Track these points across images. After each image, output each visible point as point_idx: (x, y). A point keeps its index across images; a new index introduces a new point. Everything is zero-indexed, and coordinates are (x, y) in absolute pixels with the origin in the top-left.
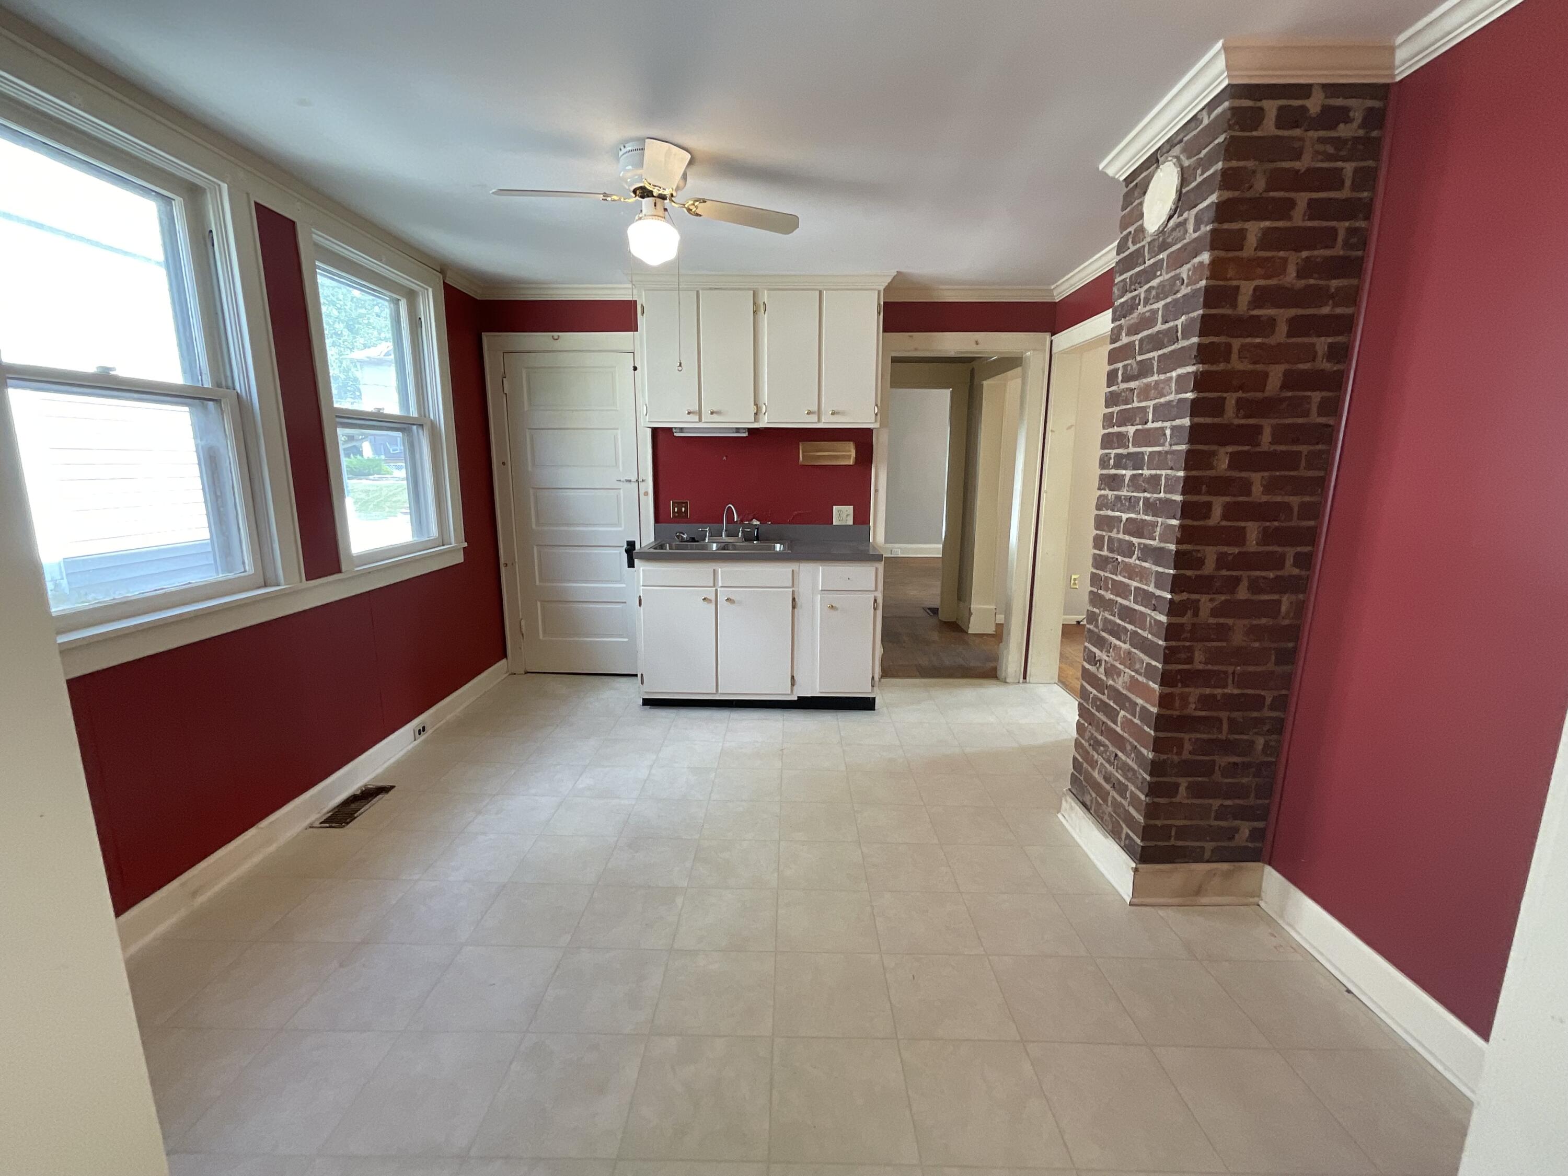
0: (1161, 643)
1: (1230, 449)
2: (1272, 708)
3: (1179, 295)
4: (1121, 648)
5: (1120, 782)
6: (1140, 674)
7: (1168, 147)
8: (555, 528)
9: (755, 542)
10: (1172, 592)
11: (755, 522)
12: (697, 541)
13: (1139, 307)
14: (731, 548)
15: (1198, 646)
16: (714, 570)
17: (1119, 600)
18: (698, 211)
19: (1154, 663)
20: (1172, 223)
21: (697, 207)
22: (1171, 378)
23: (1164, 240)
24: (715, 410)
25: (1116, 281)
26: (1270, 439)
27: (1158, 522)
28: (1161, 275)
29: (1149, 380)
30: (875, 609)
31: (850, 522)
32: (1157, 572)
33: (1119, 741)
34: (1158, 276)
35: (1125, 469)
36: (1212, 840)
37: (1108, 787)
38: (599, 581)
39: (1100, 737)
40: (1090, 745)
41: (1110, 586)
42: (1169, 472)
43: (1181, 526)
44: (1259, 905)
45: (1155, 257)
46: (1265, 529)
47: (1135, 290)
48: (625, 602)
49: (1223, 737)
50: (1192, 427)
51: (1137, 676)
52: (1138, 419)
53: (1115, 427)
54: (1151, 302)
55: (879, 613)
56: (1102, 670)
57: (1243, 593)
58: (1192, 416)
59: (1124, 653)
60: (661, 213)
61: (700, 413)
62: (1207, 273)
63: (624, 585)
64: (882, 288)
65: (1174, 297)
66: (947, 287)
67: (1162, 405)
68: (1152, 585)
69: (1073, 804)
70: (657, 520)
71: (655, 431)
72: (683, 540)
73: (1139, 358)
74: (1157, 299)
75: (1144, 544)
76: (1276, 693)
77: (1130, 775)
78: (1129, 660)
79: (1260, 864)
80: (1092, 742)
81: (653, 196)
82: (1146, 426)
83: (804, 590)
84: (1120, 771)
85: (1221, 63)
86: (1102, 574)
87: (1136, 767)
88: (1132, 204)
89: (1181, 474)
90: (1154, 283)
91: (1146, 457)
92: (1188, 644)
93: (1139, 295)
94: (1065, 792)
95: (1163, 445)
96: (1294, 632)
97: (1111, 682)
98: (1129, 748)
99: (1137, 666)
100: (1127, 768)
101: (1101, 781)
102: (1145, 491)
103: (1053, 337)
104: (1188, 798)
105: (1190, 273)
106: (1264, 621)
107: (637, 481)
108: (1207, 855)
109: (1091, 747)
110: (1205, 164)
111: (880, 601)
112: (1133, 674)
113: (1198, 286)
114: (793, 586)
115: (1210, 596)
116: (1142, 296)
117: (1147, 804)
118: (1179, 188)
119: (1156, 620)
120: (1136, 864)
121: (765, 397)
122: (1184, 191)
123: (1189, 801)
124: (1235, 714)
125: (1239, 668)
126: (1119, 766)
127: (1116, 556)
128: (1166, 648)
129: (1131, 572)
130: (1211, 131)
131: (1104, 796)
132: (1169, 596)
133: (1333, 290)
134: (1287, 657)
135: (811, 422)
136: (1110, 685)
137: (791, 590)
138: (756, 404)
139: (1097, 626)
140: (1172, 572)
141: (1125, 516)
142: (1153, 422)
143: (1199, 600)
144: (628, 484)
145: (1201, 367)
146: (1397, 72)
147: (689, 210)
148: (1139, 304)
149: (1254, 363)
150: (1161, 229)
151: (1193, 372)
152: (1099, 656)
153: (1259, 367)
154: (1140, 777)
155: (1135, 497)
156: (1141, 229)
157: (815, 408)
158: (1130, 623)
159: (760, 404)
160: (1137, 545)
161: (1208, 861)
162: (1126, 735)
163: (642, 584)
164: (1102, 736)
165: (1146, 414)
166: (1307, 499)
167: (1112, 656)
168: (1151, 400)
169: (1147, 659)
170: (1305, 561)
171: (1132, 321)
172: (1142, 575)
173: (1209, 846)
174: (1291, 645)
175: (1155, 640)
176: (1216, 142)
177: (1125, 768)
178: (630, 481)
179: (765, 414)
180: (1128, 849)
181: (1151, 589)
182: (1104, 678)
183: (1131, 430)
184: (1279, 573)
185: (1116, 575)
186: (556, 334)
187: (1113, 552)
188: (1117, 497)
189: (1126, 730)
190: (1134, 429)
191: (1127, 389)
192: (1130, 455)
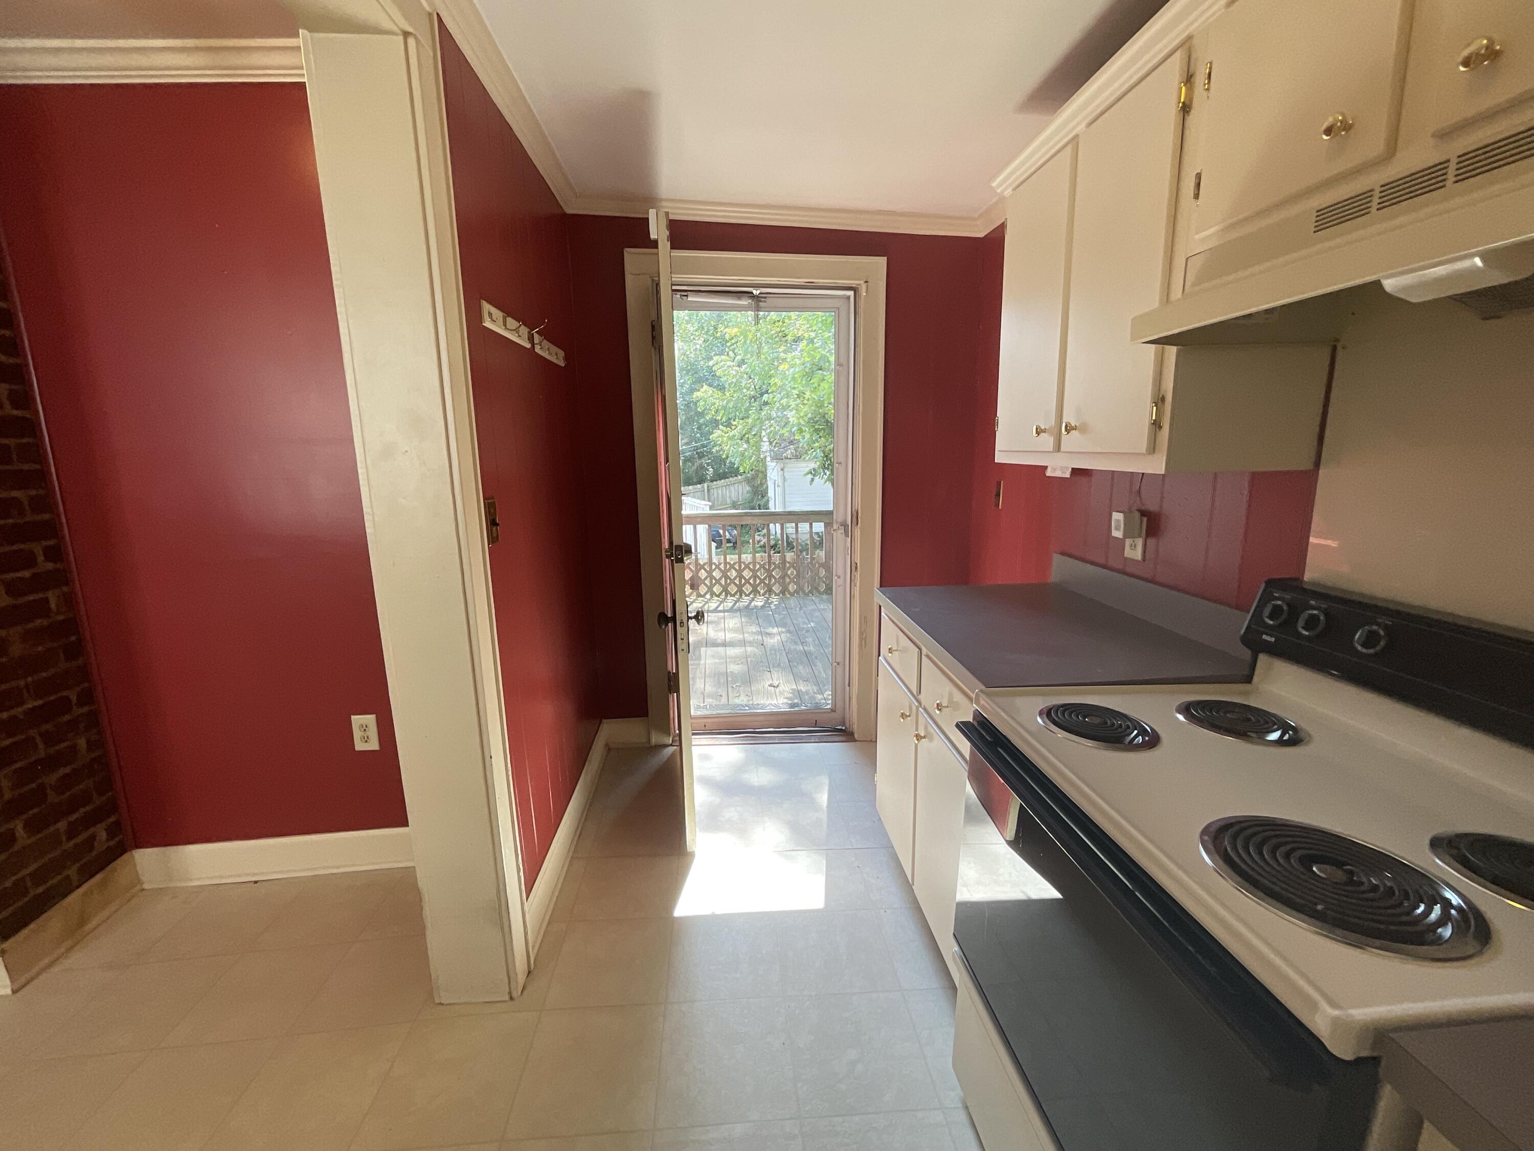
2: (80, 704)
44: (143, 889)
49: (42, 754)
76: (78, 689)
79: (127, 854)
104: (29, 837)
106: (38, 622)
108: (75, 878)
123: (33, 839)
124: (48, 727)
125: (30, 679)
134: (76, 650)
161: (78, 887)
166: (33, 492)
170: (55, 554)
173: (72, 872)
174: (74, 638)
184: (35, 570)
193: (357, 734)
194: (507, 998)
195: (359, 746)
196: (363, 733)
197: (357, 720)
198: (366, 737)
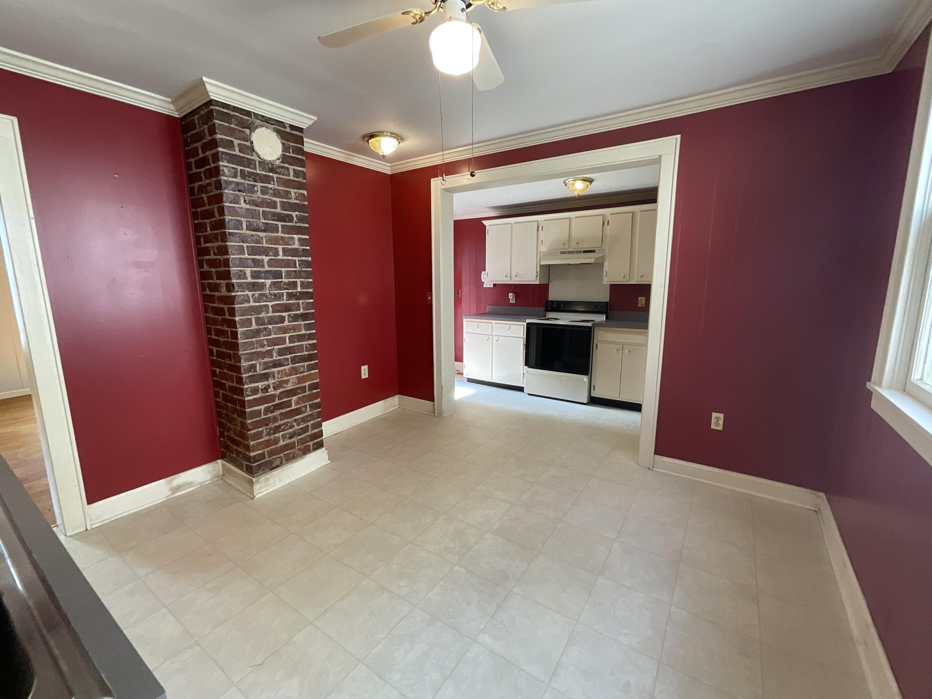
0: (316, 351)
3: (291, 201)
4: (285, 370)
6: (304, 372)
7: (263, 120)
10: (316, 329)
13: (257, 193)
17: (276, 347)
19: (313, 362)
20: (278, 163)
22: (294, 238)
23: (273, 168)
25: (222, 163)
27: (300, 302)
28: (274, 184)
29: (276, 234)
32: (305, 324)
33: (297, 412)
34: (272, 184)
35: (265, 279)
37: (293, 440)
40: (270, 435)
41: (266, 343)
42: (302, 280)
45: (265, 172)
51: (301, 375)
52: (270, 253)
53: (247, 255)
54: (268, 195)
56: (271, 389)
59: (288, 370)
62: (307, 200)
65: (288, 201)
67: (289, 249)
68: (303, 330)
73: (263, 220)
74: (273, 195)
75: (293, 314)
78: (295, 371)
82: (277, 258)
84: (300, 424)
85: (311, 123)
86: (254, 341)
87: (310, 413)
89: (312, 280)
90: (270, 186)
91: (283, 273)
93: (256, 186)
95: (295, 268)
97: (280, 391)
98: (304, 409)
99: (300, 371)
101: (287, 441)
102: (286, 289)
105: (296, 195)
110: (294, 150)
112: (298, 375)
113: (303, 203)
116: (259, 188)
118: (282, 150)
119: (309, 344)
122: (284, 153)
127: (266, 326)
129: (284, 330)
130: (295, 138)
131: (292, 446)
136: (280, 393)
139: (256, 371)
140: (313, 321)
141: (270, 304)
142: (283, 256)
148: (257, 191)
150: (271, 161)
152: (264, 385)
155: (278, 293)
156: (251, 149)
158: (290, 354)
160: (286, 316)
162: (299, 406)
164: (280, 422)
165: (277, 252)
167: (278, 377)
168: (280, 245)
169: (307, 364)
171: (251, 198)
172: (294, 329)
175: (311, 352)
176: (299, 145)
181: (302, 332)
182: (274, 393)
183: (265, 258)
185: (270, 336)
187: (265, 324)
188: (260, 295)
189: (301, 402)
190: (268, 258)
191: (256, 235)
192: (266, 272)
195: (363, 377)
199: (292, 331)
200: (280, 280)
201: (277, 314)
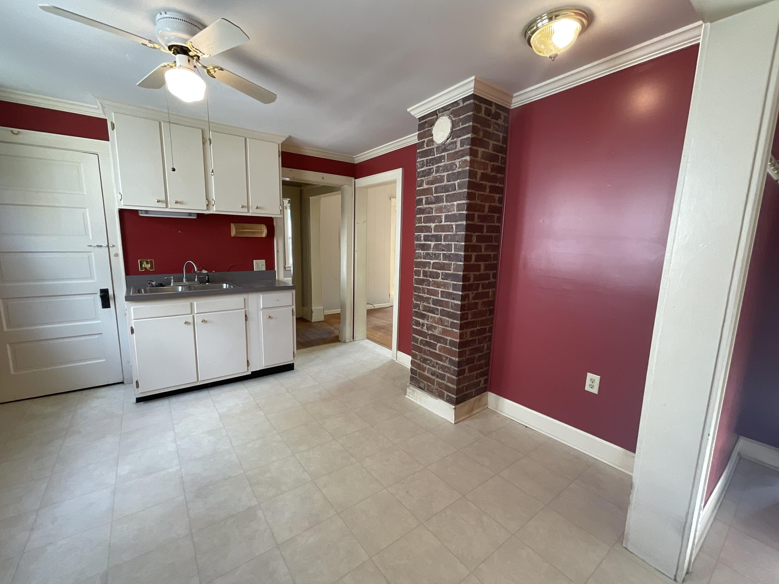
0: (458, 312)
1: (476, 234)
2: (489, 332)
3: (455, 171)
4: (435, 317)
5: (441, 374)
6: (448, 327)
7: (443, 110)
8: (21, 284)
9: (207, 284)
10: (462, 291)
11: (204, 272)
12: (165, 286)
13: (433, 174)
14: (193, 289)
15: (469, 312)
16: (191, 303)
17: (432, 297)
18: (214, 75)
19: (455, 321)
20: (448, 141)
21: (215, 71)
22: (454, 205)
23: (445, 148)
24: (179, 200)
25: (418, 161)
26: (486, 231)
27: (452, 263)
28: (444, 162)
29: (441, 204)
30: (293, 315)
31: (264, 268)
32: (453, 284)
33: (439, 357)
34: (443, 162)
35: (431, 241)
36: (475, 388)
37: (434, 377)
38: (72, 321)
39: (426, 357)
40: (421, 361)
41: (426, 292)
42: (456, 243)
43: (464, 265)
44: (488, 408)
45: (440, 153)
46: (486, 264)
47: (430, 166)
48: (101, 334)
49: (476, 346)
50: (467, 225)
51: (446, 328)
52: (436, 221)
53: (423, 223)
54: (440, 172)
55: (295, 317)
56: (425, 328)
57: (480, 290)
58: (466, 221)
59: (437, 319)
60: (193, 68)
61: (166, 202)
62: (469, 164)
63: (100, 321)
64: (280, 143)
65: (453, 172)
66: (309, 148)
67: (449, 215)
68: (451, 289)
69: (414, 389)
70: (128, 272)
71: (122, 212)
72: (152, 286)
73: (434, 195)
74: (443, 171)
75: (445, 273)
76: (489, 326)
77: (446, 370)
78: (441, 322)
79: (487, 392)
80: (422, 360)
81: (188, 55)
82: (441, 224)
83: (252, 310)
84: (440, 369)
85: (472, 85)
86: (421, 287)
87: (449, 366)
88: (424, 129)
89: (463, 244)
90: (442, 164)
91: (443, 237)
92: (466, 312)
93: (433, 168)
94: (409, 385)
95: (452, 232)
96: (492, 303)
97: (430, 332)
98: (444, 358)
99: (446, 324)
100: (444, 367)
101: (430, 375)
102: (443, 251)
103: (355, 180)
104: (468, 373)
105: (460, 163)
106: (486, 299)
107: (108, 246)
108: (474, 394)
109: (422, 362)
110: (464, 121)
111: (295, 311)
112: (444, 327)
113: (465, 169)
114: (245, 308)
115: (471, 292)
116: (434, 169)
117: (457, 380)
118: (452, 128)
119: (454, 304)
120: (455, 406)
121: (213, 196)
122: (454, 130)
123: (468, 375)
124: (479, 337)
125: (480, 319)
126: (440, 367)
127: (428, 278)
128: (461, 314)
129: (438, 285)
130: (464, 109)
131: (432, 382)
132: (461, 293)
133: (499, 178)
134: (492, 312)
135: (243, 212)
136: (430, 334)
137: (244, 310)
138: (207, 199)
139: (419, 309)
140: (461, 283)
141: (432, 262)
142: (445, 222)
143: (469, 294)
144: (99, 249)
145: (468, 201)
146: (512, 105)
147: (208, 72)
148: (433, 172)
149: (481, 202)
150: (443, 143)
151: (465, 203)
152: (422, 322)
153: (483, 203)
154: (452, 369)
155: (437, 253)
156: (432, 141)
157: (246, 204)
158: (440, 306)
159: (210, 199)
160: (441, 273)
161: (474, 397)
162: (441, 353)
163: (133, 318)
164: (427, 356)
165: (441, 219)
166: (495, 253)
167: (430, 321)
168: (443, 213)
169: (451, 320)
170: (495, 276)
171: (429, 179)
172: (445, 285)
173: (474, 390)
174: (492, 307)
175: (455, 312)
176: (468, 114)
177: (443, 368)
178: (101, 246)
179: (213, 205)
180: (449, 401)
181: (451, 291)
182: (427, 331)
183: (433, 225)
184: (489, 281)
185: (430, 286)
186: (16, 130)
187: (427, 277)
188: (427, 253)
189: (442, 351)
190: (434, 224)
191: (429, 207)
192: (433, 236)
193: (588, 382)
194: (673, 577)
195: (587, 388)
196: (591, 383)
197: (590, 376)
198: (592, 385)
199: (443, 287)
200: (440, 243)
201: (435, 270)
